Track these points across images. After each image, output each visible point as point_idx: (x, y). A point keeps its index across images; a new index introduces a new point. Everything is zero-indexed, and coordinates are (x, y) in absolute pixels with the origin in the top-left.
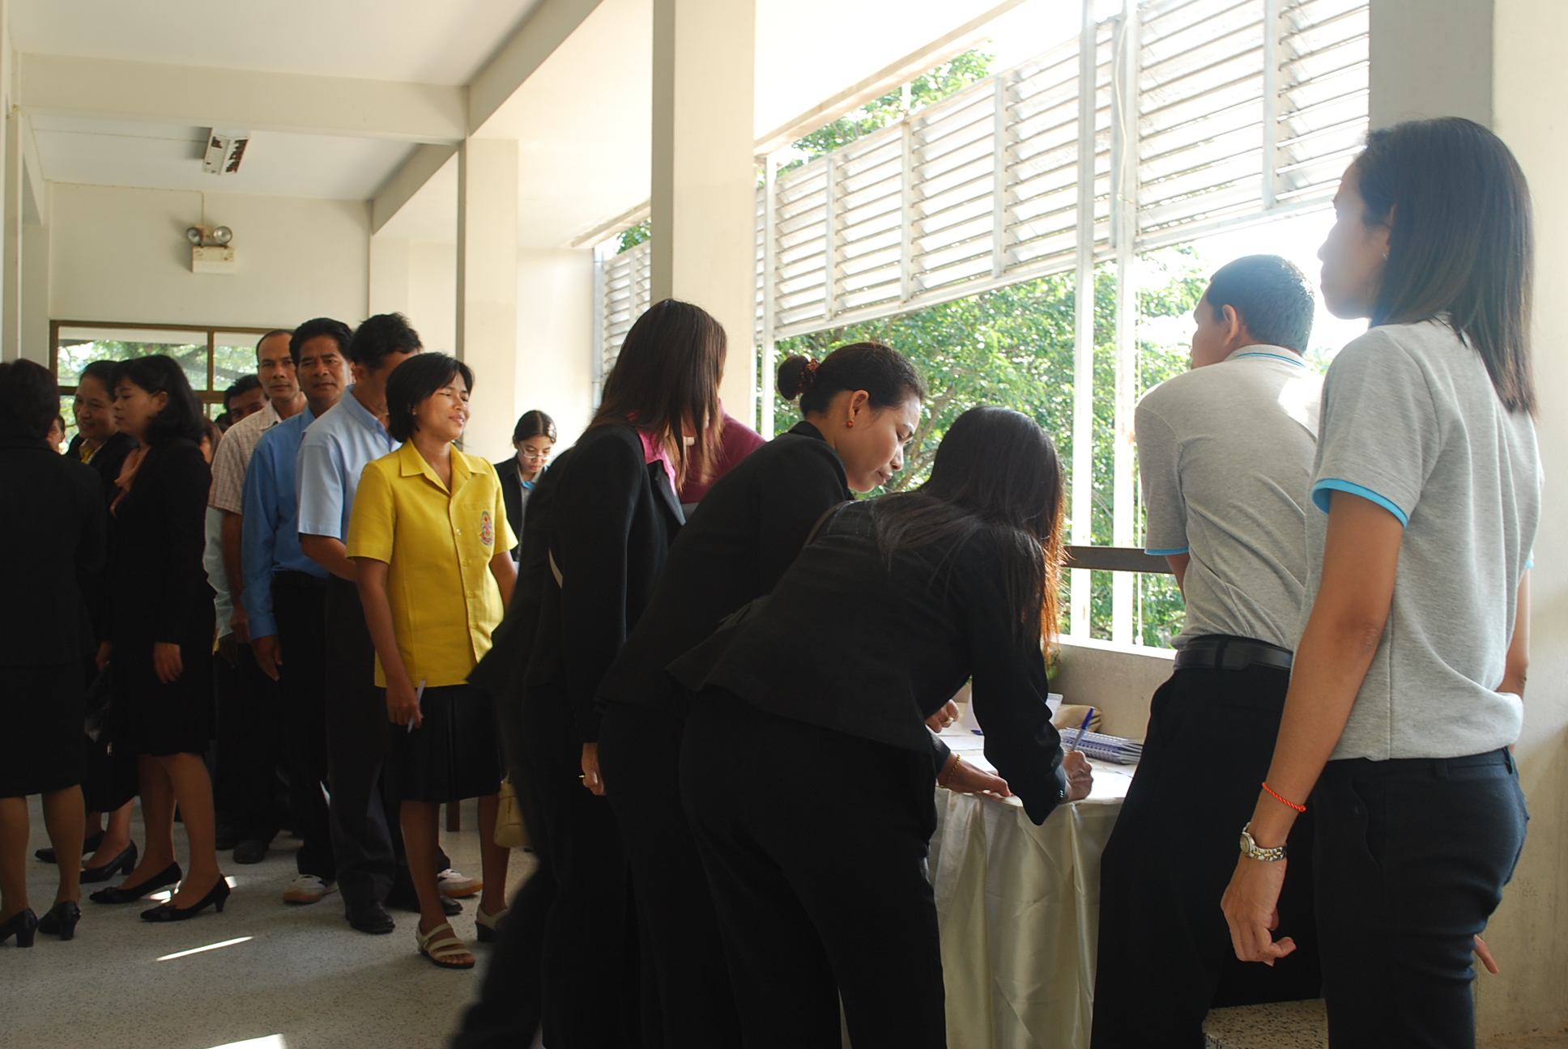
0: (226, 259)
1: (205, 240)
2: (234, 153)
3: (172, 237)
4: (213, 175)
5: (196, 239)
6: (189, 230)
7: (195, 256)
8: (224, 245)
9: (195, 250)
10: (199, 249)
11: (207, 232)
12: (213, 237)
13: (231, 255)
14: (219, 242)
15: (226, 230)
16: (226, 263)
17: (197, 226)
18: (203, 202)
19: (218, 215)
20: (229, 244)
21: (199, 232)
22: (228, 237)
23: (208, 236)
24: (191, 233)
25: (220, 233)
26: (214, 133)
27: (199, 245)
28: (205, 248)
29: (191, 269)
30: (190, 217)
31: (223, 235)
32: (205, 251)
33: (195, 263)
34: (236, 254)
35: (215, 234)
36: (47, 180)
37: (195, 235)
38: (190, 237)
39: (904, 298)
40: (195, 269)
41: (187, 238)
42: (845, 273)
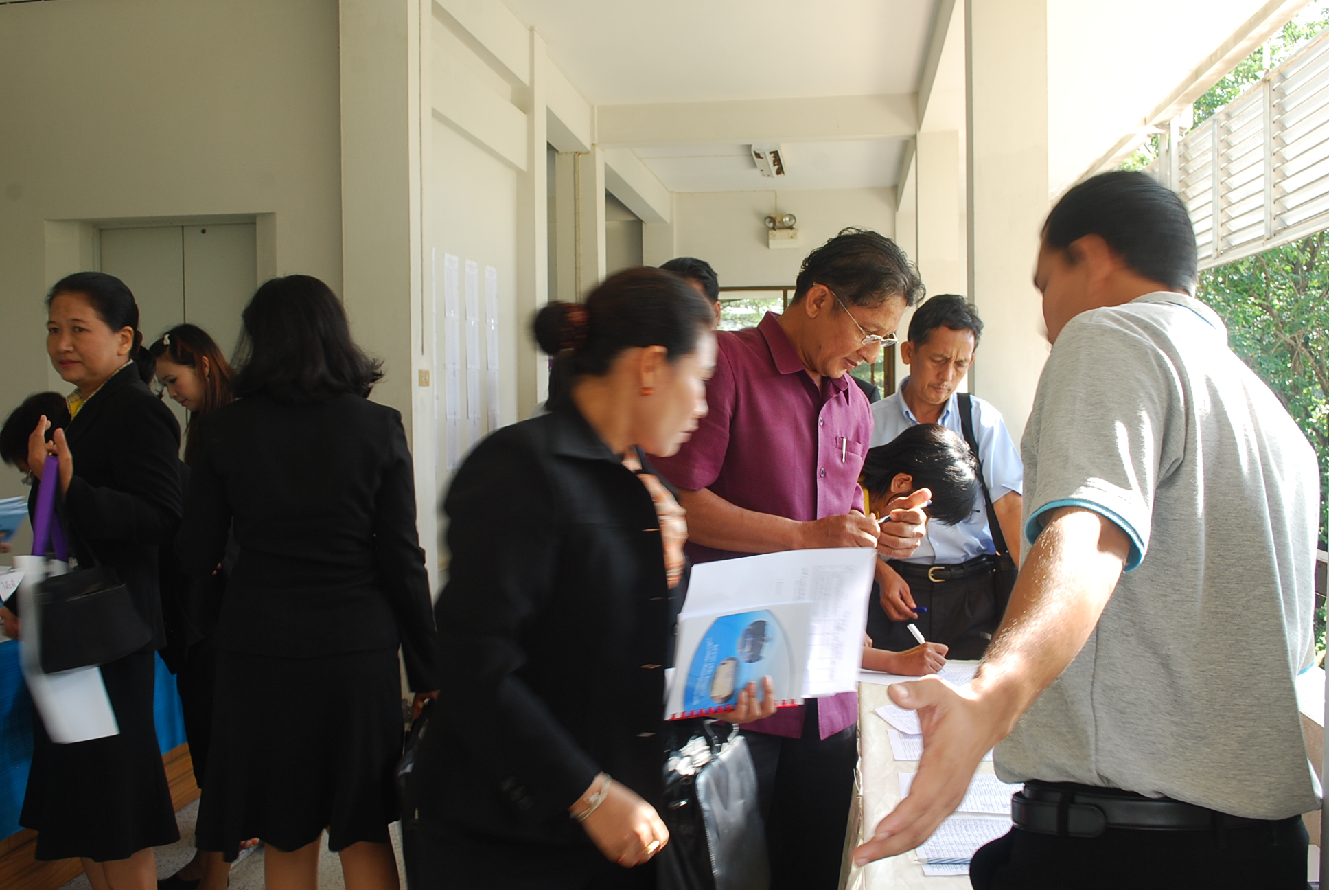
0: (792, 237)
1: (777, 224)
2: (774, 162)
3: (755, 224)
4: (769, 178)
5: (771, 225)
6: (766, 218)
7: (770, 236)
8: (791, 228)
9: (770, 232)
10: (773, 232)
11: (778, 219)
12: (783, 222)
13: (795, 234)
14: (787, 226)
15: (792, 217)
16: (792, 240)
17: (773, 216)
18: (776, 197)
19: (787, 206)
20: (794, 226)
21: (773, 220)
22: (793, 221)
23: (780, 222)
24: (768, 220)
25: (787, 219)
26: (753, 149)
27: (774, 229)
28: (778, 231)
29: (767, 245)
30: (767, 210)
31: (790, 220)
32: (777, 233)
33: (770, 242)
34: (800, 234)
35: (784, 220)
36: (672, 192)
37: (770, 222)
38: (767, 224)
39: (1267, 236)
40: (770, 246)
41: (765, 224)
42: (1230, 216)
